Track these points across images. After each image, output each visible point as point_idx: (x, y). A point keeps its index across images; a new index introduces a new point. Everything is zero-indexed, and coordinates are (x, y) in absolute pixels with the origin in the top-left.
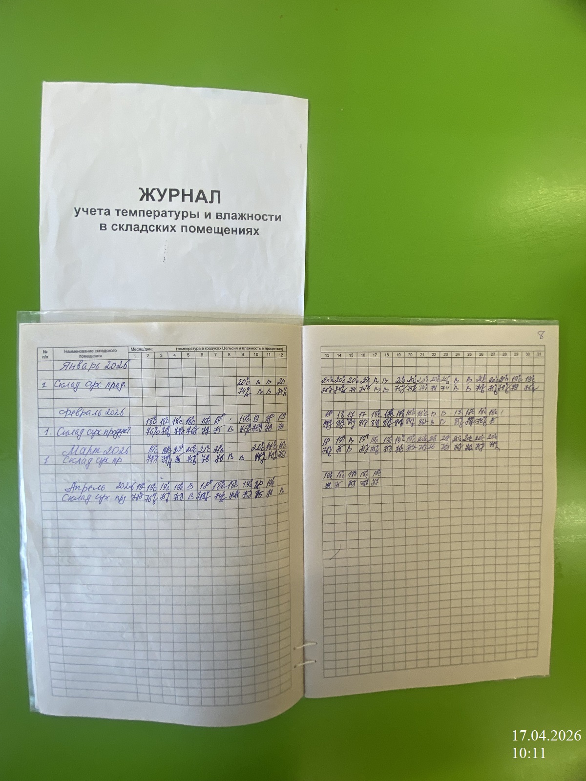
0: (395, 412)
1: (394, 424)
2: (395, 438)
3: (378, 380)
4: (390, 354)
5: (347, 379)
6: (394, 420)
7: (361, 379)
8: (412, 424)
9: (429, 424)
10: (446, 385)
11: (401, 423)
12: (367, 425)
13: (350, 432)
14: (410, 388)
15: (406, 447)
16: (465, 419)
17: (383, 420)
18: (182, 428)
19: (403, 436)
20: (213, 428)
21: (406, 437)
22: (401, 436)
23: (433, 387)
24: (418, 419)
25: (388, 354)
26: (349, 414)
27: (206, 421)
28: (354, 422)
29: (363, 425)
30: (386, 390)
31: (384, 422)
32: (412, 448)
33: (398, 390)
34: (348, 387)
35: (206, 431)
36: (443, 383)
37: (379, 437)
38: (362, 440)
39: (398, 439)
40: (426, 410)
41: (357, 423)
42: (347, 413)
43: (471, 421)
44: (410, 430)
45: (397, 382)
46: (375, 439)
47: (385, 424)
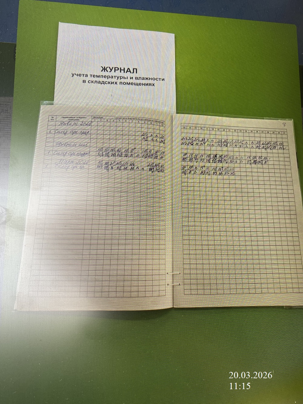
0: (218, 156)
1: (217, 162)
2: (218, 168)
3: (209, 140)
4: (214, 129)
5: (194, 139)
6: (217, 160)
7: (201, 139)
8: (227, 162)
9: (235, 162)
10: (242, 145)
11: (220, 161)
12: (204, 161)
13: (195, 164)
14: (225, 145)
15: (224, 173)
16: (252, 161)
17: (212, 159)
18: (115, 154)
19: (222, 167)
20: (130, 154)
21: (224, 168)
22: (221, 168)
23: (236, 145)
24: (229, 160)
25: (213, 129)
26: (195, 156)
27: (127, 151)
28: (198, 159)
29: (202, 161)
30: (213, 145)
31: (213, 160)
32: (227, 174)
33: (219, 146)
34: (195, 143)
35: (126, 156)
36: (241, 144)
37: (210, 167)
38: (202, 168)
39: (220, 169)
40: (233, 156)
41: (199, 160)
42: (194, 155)
43: (255, 162)
44: (225, 165)
45: (218, 142)
46: (208, 168)
47: (213, 161)
